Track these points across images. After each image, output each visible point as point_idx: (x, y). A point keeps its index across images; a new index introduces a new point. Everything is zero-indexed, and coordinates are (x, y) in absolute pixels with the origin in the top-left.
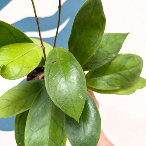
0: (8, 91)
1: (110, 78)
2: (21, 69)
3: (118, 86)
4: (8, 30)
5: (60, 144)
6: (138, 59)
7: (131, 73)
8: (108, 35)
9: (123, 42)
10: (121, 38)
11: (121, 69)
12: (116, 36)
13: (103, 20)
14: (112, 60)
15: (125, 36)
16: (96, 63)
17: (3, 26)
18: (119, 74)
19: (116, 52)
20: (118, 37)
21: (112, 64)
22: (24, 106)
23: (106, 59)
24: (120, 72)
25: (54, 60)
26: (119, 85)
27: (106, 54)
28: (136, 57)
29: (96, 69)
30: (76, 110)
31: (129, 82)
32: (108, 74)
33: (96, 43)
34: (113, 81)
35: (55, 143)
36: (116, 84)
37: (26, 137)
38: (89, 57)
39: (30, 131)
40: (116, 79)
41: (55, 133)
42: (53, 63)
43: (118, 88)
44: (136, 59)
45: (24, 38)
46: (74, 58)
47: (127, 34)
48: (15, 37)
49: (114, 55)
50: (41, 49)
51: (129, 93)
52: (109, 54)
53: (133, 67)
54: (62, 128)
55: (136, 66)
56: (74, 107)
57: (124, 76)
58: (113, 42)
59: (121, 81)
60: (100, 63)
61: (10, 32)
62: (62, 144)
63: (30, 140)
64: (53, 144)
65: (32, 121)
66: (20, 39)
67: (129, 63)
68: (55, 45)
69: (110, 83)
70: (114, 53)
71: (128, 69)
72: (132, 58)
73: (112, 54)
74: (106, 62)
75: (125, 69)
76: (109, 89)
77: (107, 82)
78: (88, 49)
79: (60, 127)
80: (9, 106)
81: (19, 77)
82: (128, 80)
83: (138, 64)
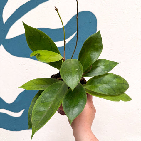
1: (102, 86)
3: (106, 93)
4: (50, 42)
6: (124, 81)
7: (117, 86)
9: (114, 67)
10: (114, 64)
11: (111, 82)
12: (110, 62)
13: (101, 47)
21: (105, 77)
22: (42, 87)
23: (101, 73)
24: (110, 84)
27: (101, 70)
37: (36, 103)
39: (40, 101)
43: (106, 94)
44: (123, 80)
45: (56, 49)
47: (118, 63)
48: (51, 47)
51: (114, 100)
52: (103, 70)
53: (119, 83)
54: (59, 101)
55: (122, 84)
57: (111, 87)
59: (109, 90)
61: (50, 43)
64: (51, 110)
66: (54, 49)
70: (107, 71)
71: (115, 83)
72: (119, 78)
73: (105, 71)
76: (100, 93)
77: (99, 88)
78: (89, 61)
80: (34, 85)
82: (114, 91)
83: (123, 84)
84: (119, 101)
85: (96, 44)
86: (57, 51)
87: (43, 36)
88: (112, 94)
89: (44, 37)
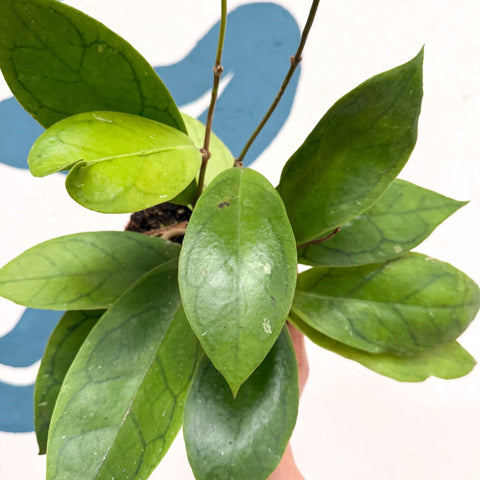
0: (62, 238)
1: (365, 313)
2: (127, 189)
3: (378, 345)
4: (134, 71)
5: (154, 440)
6: (467, 290)
7: (432, 320)
8: (405, 185)
9: (440, 223)
10: (439, 208)
11: (407, 297)
12: (424, 198)
14: (388, 262)
15: (453, 206)
16: (337, 251)
17: (124, 56)
18: (396, 311)
19: (408, 243)
20: (428, 203)
21: (384, 272)
22: (88, 295)
23: (372, 252)
25: (226, 199)
26: (382, 343)
27: (378, 237)
28: (465, 282)
29: (332, 269)
30: (241, 357)
31: (417, 345)
32: (362, 298)
33: (361, 197)
34: (369, 324)
35: (140, 433)
36: (376, 336)
37: (65, 388)
38: (326, 226)
39: (83, 374)
40: (381, 322)
41: (152, 404)
42: (221, 206)
43: (377, 350)
44: (462, 288)
45: (166, 110)
46: (285, 213)
47: (461, 204)
48: (142, 97)
49: (398, 249)
50: (200, 156)
51: (404, 378)
52: (384, 240)
53: (445, 306)
54: (175, 398)
55: (454, 307)
56: (237, 348)
57: (406, 322)
58: (410, 212)
59: (392, 332)
60: (349, 255)
61: (136, 80)
62: (159, 443)
63: (73, 398)
64: (136, 434)
65: (98, 348)
66: (155, 108)
67: (437, 290)
68: (241, 159)
69: (359, 328)
70: (402, 244)
71: (425, 306)
72: (449, 280)
73: (395, 243)
74: (369, 259)
75: (417, 303)
76: (349, 343)
77: (350, 321)
78: (332, 205)
79: (172, 394)
80: (49, 278)
81: (112, 210)
82: (414, 337)
83: (462, 305)
84: (423, 378)
85: (385, 123)
86: (171, 116)
87: (97, 42)
88: (402, 350)
89: (100, 49)
